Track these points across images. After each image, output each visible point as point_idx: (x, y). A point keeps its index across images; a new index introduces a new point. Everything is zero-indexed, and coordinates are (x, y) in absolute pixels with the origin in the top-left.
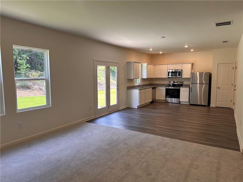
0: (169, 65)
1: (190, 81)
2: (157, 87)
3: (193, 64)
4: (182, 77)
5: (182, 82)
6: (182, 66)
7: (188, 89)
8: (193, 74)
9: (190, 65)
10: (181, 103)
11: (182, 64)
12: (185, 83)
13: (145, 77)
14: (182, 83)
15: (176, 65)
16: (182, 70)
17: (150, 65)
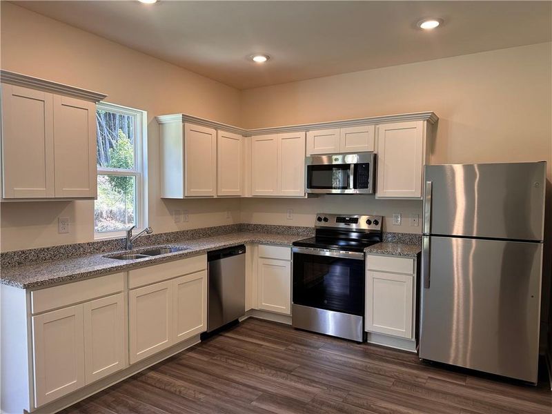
0: (311, 134)
1: (421, 216)
2: (252, 243)
3: (433, 124)
4: (380, 194)
5: (376, 223)
6: (376, 133)
7: (408, 264)
8: (435, 176)
9: (421, 126)
10: (372, 340)
11: (377, 121)
12: (396, 224)
13: (176, 190)
14: (378, 228)
15: (344, 130)
16: (375, 157)
17: (213, 131)
